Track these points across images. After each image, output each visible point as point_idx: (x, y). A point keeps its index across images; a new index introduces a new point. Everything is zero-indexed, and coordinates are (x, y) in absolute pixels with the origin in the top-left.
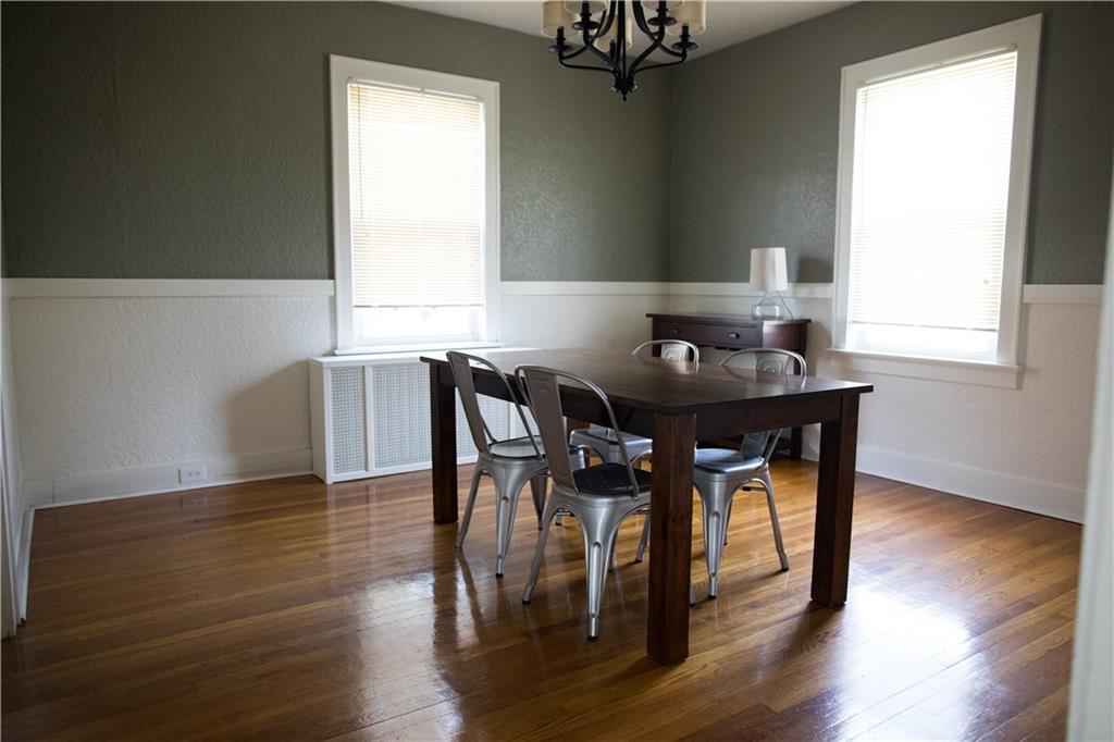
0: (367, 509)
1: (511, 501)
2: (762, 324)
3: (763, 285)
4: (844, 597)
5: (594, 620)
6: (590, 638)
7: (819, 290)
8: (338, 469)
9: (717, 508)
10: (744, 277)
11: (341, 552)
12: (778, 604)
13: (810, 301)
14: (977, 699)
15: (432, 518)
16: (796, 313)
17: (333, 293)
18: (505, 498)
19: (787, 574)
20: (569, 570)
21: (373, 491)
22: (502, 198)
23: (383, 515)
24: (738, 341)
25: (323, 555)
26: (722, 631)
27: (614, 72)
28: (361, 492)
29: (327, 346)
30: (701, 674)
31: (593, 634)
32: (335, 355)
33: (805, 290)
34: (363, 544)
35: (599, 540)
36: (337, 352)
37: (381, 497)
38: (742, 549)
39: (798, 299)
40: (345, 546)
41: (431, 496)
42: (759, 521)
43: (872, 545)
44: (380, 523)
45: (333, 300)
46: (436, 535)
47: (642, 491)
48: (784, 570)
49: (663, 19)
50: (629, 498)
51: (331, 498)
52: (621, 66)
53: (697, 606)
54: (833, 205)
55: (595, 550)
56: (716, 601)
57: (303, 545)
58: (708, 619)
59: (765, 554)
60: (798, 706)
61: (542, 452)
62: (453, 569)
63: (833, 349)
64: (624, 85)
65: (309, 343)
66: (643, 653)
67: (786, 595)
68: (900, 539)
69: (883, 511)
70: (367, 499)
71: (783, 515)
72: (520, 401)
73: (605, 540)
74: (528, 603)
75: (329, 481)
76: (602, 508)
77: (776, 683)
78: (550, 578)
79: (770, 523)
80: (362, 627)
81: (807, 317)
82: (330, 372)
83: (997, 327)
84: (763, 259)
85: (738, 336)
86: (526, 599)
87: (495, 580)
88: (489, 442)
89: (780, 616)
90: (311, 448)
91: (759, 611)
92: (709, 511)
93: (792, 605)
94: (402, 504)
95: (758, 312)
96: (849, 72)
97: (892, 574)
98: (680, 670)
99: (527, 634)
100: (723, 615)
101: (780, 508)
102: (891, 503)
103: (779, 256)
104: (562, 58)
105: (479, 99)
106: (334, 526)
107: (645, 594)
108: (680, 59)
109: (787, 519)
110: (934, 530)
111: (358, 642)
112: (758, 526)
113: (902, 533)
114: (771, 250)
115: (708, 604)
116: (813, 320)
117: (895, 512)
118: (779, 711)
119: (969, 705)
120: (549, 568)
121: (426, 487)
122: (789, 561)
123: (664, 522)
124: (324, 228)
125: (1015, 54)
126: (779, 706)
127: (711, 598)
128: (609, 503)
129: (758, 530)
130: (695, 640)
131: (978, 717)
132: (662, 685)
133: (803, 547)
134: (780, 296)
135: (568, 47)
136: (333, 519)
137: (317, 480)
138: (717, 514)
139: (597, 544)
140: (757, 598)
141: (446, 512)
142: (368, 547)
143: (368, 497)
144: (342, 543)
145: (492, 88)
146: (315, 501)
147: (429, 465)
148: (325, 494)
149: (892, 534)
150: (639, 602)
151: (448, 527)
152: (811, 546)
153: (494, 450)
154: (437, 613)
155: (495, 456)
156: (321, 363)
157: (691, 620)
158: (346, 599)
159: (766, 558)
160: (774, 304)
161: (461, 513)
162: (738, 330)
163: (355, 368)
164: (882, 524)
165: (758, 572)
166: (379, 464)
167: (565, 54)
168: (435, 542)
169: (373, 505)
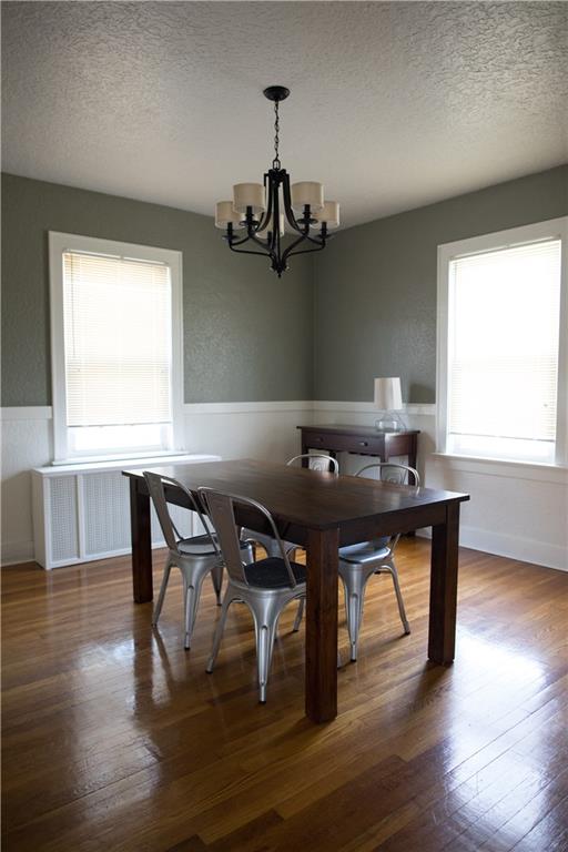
0: (80, 592)
1: (196, 589)
2: (384, 436)
3: (384, 406)
4: (452, 656)
5: (263, 688)
6: (261, 702)
7: (426, 409)
8: (54, 559)
9: (355, 591)
10: (370, 398)
11: (58, 632)
12: (403, 664)
13: (419, 416)
14: (554, 740)
15: (132, 598)
16: (409, 426)
17: (50, 417)
18: (191, 587)
19: (409, 637)
20: (243, 641)
21: (84, 576)
22: (185, 340)
23: (93, 597)
24: (366, 448)
25: (43, 637)
26: (364, 691)
27: (270, 256)
28: (75, 575)
29: (46, 458)
30: (349, 730)
31: (263, 699)
32: (52, 465)
33: (415, 409)
34: (76, 625)
35: (265, 623)
36: (54, 463)
37: (91, 580)
38: (373, 617)
39: (409, 415)
40: (60, 628)
41: (131, 578)
42: (386, 592)
43: (471, 608)
44: (90, 605)
45: (51, 422)
46: (136, 614)
47: (298, 583)
48: (407, 634)
49: (307, 219)
50: (288, 589)
51: (50, 583)
52: (276, 250)
53: (343, 669)
54: (434, 346)
55: (263, 632)
56: (356, 664)
57: (28, 627)
58: (350, 680)
59: (392, 620)
60: (422, 755)
61: (219, 549)
62: (149, 644)
63: (437, 453)
64: (279, 266)
65: (32, 456)
66: (302, 714)
67: (409, 656)
68: (492, 603)
69: (477, 579)
70: (79, 583)
71: (404, 586)
72: (202, 512)
73: (271, 623)
74: (210, 673)
75: (48, 568)
76: (267, 599)
77: (405, 735)
78: (228, 649)
79: (394, 593)
80: (77, 703)
81: (417, 429)
82: (48, 481)
83: (554, 438)
84: (383, 387)
85: (366, 444)
86: (209, 670)
87: (183, 652)
88: (177, 540)
89: (406, 674)
90: (33, 541)
91: (388, 670)
92: (350, 594)
93: (414, 665)
94: (108, 586)
95: (381, 425)
96: (443, 249)
97: (487, 633)
98: (332, 728)
99: (211, 702)
100: (362, 676)
101: (401, 579)
102: (484, 572)
103: (396, 383)
104: (231, 244)
105: (167, 264)
106: (52, 609)
107: (303, 660)
108: (320, 246)
109: (407, 588)
110: (515, 594)
111: (72, 716)
112: (386, 596)
113: (491, 598)
114: (389, 379)
115: (351, 666)
116: (422, 431)
117: (485, 579)
118: (407, 760)
119: (549, 746)
120: (227, 640)
121: (127, 570)
122: (410, 625)
123: (317, 612)
124: (43, 366)
125: (559, 242)
126: (409, 755)
127: (353, 661)
128: (273, 595)
129: (386, 599)
130: (343, 699)
131: (557, 756)
132: (319, 742)
133: (420, 612)
134: (397, 413)
135: (235, 237)
136: (51, 602)
137: (37, 566)
138: (356, 596)
139: (265, 627)
140: (388, 659)
141: (143, 593)
142: (81, 627)
143: (79, 580)
144: (58, 624)
145: (176, 256)
146: (37, 586)
147: (129, 550)
148: (44, 579)
149: (485, 599)
150: (299, 667)
151: (145, 606)
152: (426, 611)
153: (181, 548)
154: (137, 686)
155: (182, 553)
156: (41, 474)
157: (339, 681)
158: (63, 676)
159: (392, 625)
160: (392, 420)
161: (156, 593)
162: (366, 440)
163: (70, 476)
164: (478, 590)
165: (388, 636)
166: (88, 552)
167: (234, 242)
168: (135, 621)
169: (84, 588)
